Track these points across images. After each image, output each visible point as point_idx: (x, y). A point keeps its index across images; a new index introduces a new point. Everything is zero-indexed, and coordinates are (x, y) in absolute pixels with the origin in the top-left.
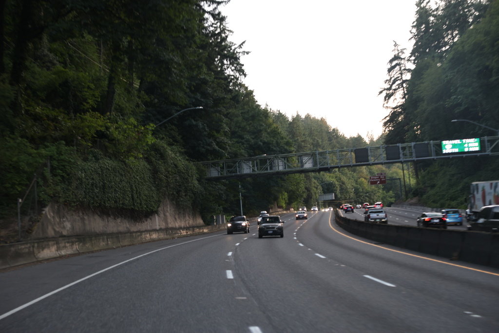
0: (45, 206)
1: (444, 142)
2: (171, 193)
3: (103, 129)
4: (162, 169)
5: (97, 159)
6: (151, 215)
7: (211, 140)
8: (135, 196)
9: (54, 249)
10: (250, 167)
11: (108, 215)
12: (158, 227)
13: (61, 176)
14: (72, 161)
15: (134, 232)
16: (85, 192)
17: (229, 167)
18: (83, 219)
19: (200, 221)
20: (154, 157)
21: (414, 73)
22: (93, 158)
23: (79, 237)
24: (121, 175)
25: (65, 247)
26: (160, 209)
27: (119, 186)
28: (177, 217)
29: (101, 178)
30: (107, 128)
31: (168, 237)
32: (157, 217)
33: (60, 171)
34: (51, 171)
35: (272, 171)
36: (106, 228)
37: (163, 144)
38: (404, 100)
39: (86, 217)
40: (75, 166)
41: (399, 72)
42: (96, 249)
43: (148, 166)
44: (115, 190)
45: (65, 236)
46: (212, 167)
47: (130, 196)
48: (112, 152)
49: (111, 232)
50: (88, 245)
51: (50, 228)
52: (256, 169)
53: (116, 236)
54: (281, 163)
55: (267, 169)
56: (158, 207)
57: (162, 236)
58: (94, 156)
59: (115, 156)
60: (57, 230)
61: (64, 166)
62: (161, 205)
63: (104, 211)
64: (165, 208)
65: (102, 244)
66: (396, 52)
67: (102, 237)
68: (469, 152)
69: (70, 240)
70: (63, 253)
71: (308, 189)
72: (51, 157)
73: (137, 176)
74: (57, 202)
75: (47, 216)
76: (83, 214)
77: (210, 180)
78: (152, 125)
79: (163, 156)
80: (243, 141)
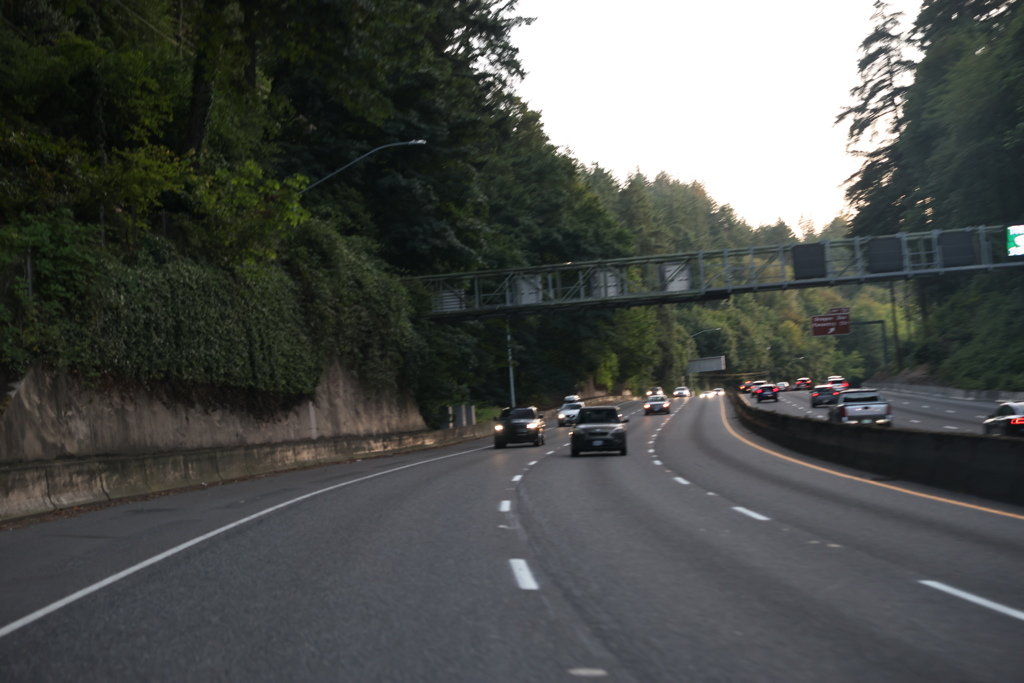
0: (17, 377)
1: (1013, 230)
2: (348, 349)
3: (178, 189)
4: (326, 289)
5: (160, 261)
6: (299, 405)
7: (444, 224)
8: (258, 356)
9: (38, 491)
10: (537, 289)
11: (189, 403)
12: (314, 434)
13: (62, 300)
14: (92, 260)
15: (254, 446)
16: (125, 342)
17: (486, 290)
18: (122, 414)
19: (416, 420)
20: (306, 262)
21: (923, 70)
22: (151, 258)
23: (110, 458)
24: (224, 303)
25: (71, 485)
26: (319, 389)
27: (216, 331)
28: (361, 408)
29: (170, 309)
30: (189, 188)
31: (340, 457)
32: (312, 409)
33: (60, 288)
34: (36, 287)
35: (590, 299)
36: (183, 435)
37: (328, 229)
38: (897, 135)
39: (130, 408)
40: (98, 274)
41: (887, 69)
42: (155, 489)
43: (291, 283)
44: (207, 340)
45: (71, 457)
46: (444, 288)
47: (245, 355)
48: (200, 245)
49: (195, 446)
50: (135, 479)
51: (30, 435)
52: (551, 295)
53: (210, 455)
54: (611, 281)
55: (577, 295)
56: (316, 383)
57: (325, 454)
58: (152, 253)
59: (208, 254)
60: (51, 439)
61: (69, 273)
62: (323, 378)
63: (177, 392)
64: (332, 388)
65: (173, 477)
66: (881, 22)
67: (171, 459)
69: (85, 468)
70: (65, 500)
71: (664, 346)
72: (35, 249)
73: (264, 305)
74: (51, 367)
75: (21, 405)
76: (123, 399)
77: (443, 320)
78: (300, 178)
79: (327, 258)
80: (517, 230)
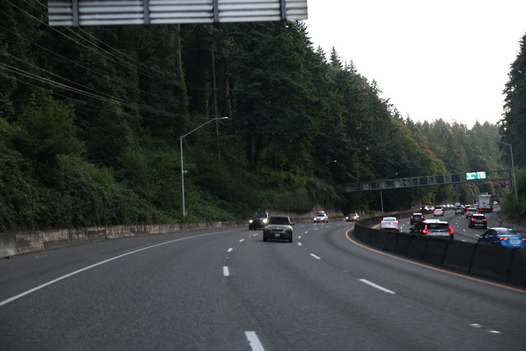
1: (467, 173)
2: (320, 201)
5: (283, 192)
6: (309, 211)
7: (348, 173)
8: (299, 205)
11: (287, 213)
12: (312, 217)
13: (270, 201)
15: (299, 219)
19: (342, 214)
20: (310, 187)
24: (293, 197)
26: (314, 209)
27: (292, 202)
29: (284, 199)
32: (312, 213)
35: (379, 189)
40: (275, 197)
43: (307, 191)
44: (290, 203)
47: (297, 205)
48: (290, 188)
52: (370, 188)
55: (375, 188)
56: (312, 208)
59: (291, 190)
62: (314, 207)
68: (480, 179)
73: (301, 196)
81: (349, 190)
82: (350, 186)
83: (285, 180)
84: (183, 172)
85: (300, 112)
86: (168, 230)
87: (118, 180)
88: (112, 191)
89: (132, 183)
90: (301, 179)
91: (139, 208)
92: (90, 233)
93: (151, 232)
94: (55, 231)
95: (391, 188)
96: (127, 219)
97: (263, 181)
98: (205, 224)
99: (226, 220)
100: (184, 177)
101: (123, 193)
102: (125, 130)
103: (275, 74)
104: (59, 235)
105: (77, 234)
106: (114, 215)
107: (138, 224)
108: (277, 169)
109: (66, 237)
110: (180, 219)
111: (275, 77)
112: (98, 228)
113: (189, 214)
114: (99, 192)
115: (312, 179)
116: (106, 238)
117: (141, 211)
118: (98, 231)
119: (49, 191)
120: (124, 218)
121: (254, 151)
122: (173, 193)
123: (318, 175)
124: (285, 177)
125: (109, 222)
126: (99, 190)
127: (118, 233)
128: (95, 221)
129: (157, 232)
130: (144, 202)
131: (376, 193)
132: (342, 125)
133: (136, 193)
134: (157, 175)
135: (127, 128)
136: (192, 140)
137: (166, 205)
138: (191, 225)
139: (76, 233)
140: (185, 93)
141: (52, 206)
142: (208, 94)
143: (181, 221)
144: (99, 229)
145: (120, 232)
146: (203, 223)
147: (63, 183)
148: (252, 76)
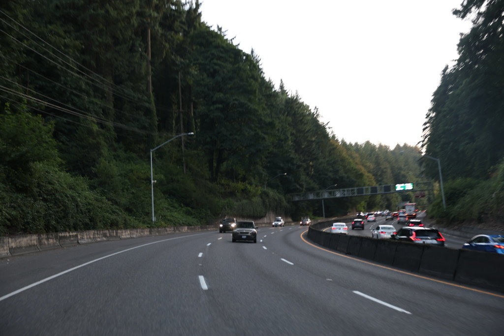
1: (396, 185)
2: (272, 209)
6: (263, 218)
8: (255, 211)
12: (265, 222)
13: (230, 208)
16: (236, 211)
17: (303, 196)
20: (264, 196)
24: (249, 205)
27: (248, 209)
29: (242, 207)
34: (227, 207)
43: (261, 200)
52: (315, 197)
55: (320, 197)
56: (266, 214)
58: (240, 200)
59: (248, 198)
64: (269, 215)
68: (408, 190)
73: (256, 204)
77: (295, 202)
81: (297, 199)
82: (297, 195)
83: (242, 190)
84: (152, 181)
85: (255, 130)
86: (138, 235)
87: (92, 188)
88: (86, 198)
89: (106, 191)
90: (256, 189)
91: (111, 214)
92: (61, 238)
93: (122, 237)
94: (23, 237)
95: (332, 197)
96: (99, 224)
97: (223, 191)
98: (172, 229)
99: (191, 225)
100: (154, 187)
101: (97, 200)
102: (100, 144)
103: (234, 98)
104: (27, 240)
105: (48, 239)
106: (87, 220)
107: (110, 229)
108: (235, 180)
109: (35, 243)
110: (150, 224)
111: (234, 100)
112: (69, 233)
113: (157, 219)
114: (72, 199)
115: (265, 189)
116: (78, 242)
117: (113, 217)
118: (70, 236)
119: (20, 196)
120: (97, 223)
121: (215, 164)
122: (143, 201)
123: (270, 185)
124: (243, 187)
125: (82, 227)
126: (72, 197)
127: (90, 238)
128: (68, 226)
129: (128, 236)
130: (117, 209)
131: (319, 201)
132: (290, 143)
133: (109, 200)
134: (129, 185)
135: (103, 142)
136: (160, 154)
137: (137, 211)
138: (160, 229)
139: (46, 239)
140: (155, 114)
141: (22, 210)
142: (175, 116)
143: (151, 226)
144: (71, 234)
145: (92, 237)
146: (170, 228)
147: (35, 190)
148: (214, 99)
